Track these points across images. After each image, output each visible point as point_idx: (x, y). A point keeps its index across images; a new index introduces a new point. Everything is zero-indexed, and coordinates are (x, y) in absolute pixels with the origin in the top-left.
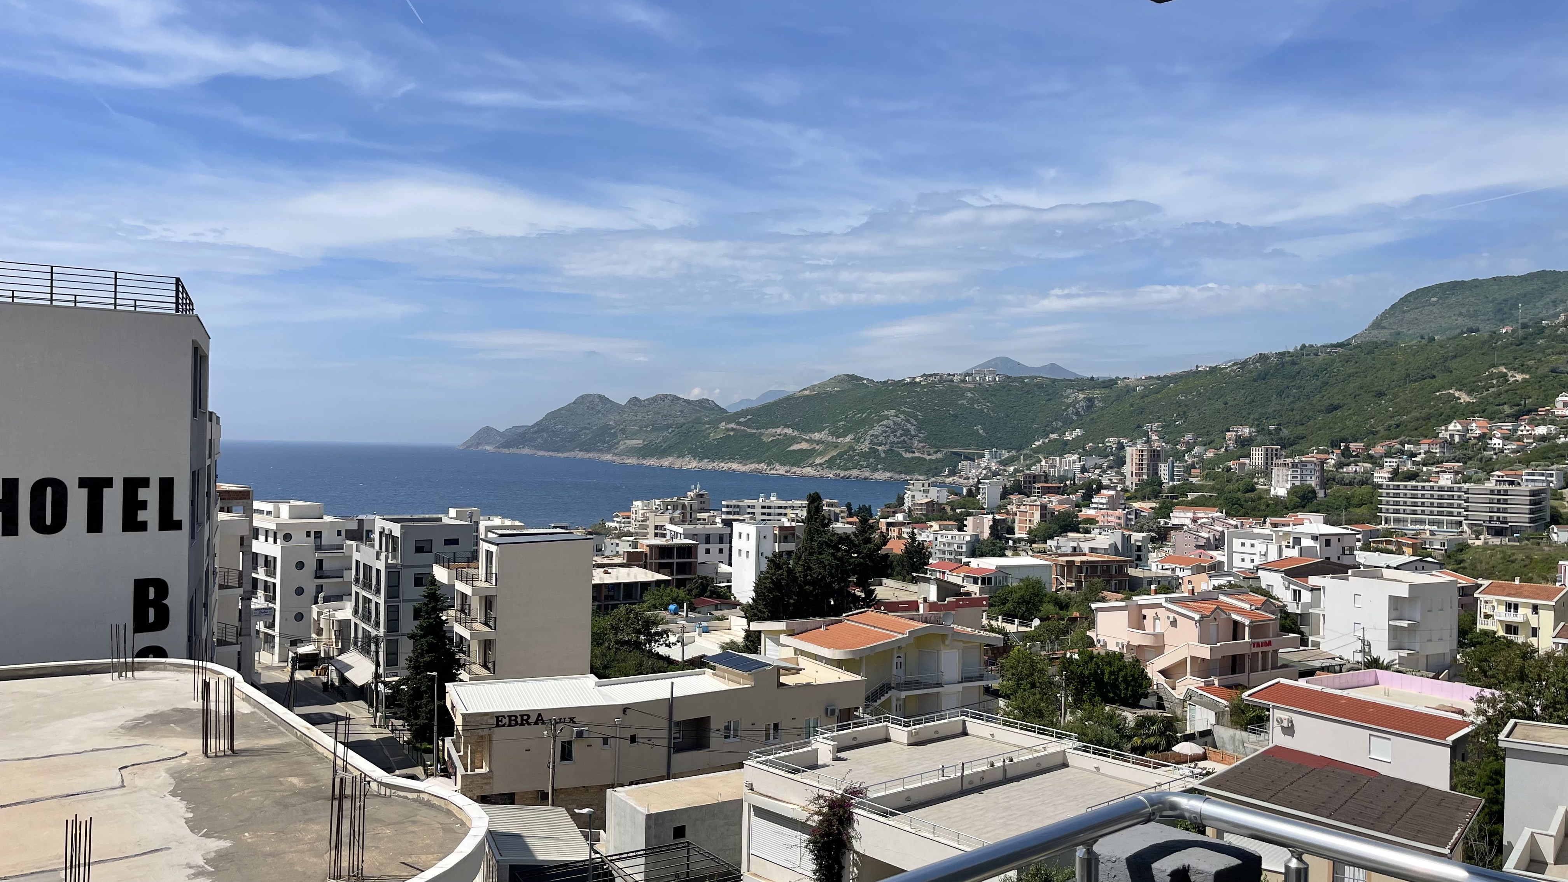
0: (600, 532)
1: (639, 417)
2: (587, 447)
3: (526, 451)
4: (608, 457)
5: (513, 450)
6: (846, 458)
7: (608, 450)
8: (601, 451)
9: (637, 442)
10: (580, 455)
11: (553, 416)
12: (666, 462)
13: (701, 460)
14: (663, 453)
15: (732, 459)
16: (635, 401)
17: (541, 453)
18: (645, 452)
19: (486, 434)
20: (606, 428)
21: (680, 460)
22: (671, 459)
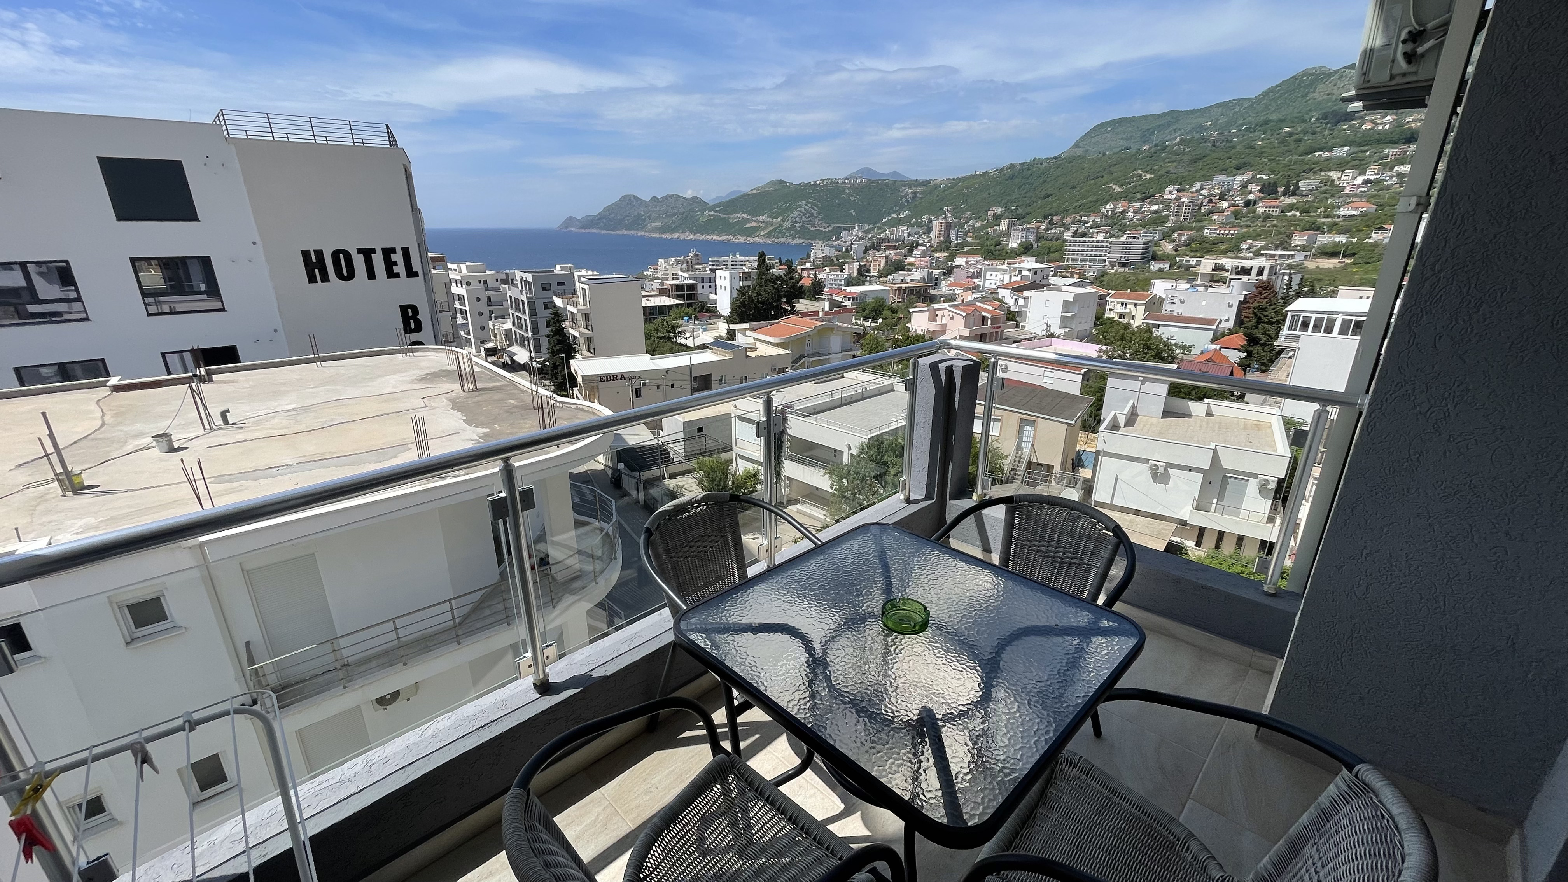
0: (641, 278)
1: (658, 208)
2: (629, 227)
3: (594, 231)
4: (643, 233)
5: (587, 231)
6: (777, 231)
7: (642, 229)
8: (637, 230)
9: (658, 224)
10: (626, 232)
11: (609, 209)
12: (675, 236)
13: (695, 234)
14: (673, 230)
15: (713, 233)
16: (654, 198)
17: (603, 232)
18: (663, 230)
19: (570, 221)
20: (639, 215)
21: (684, 234)
22: (678, 234)
